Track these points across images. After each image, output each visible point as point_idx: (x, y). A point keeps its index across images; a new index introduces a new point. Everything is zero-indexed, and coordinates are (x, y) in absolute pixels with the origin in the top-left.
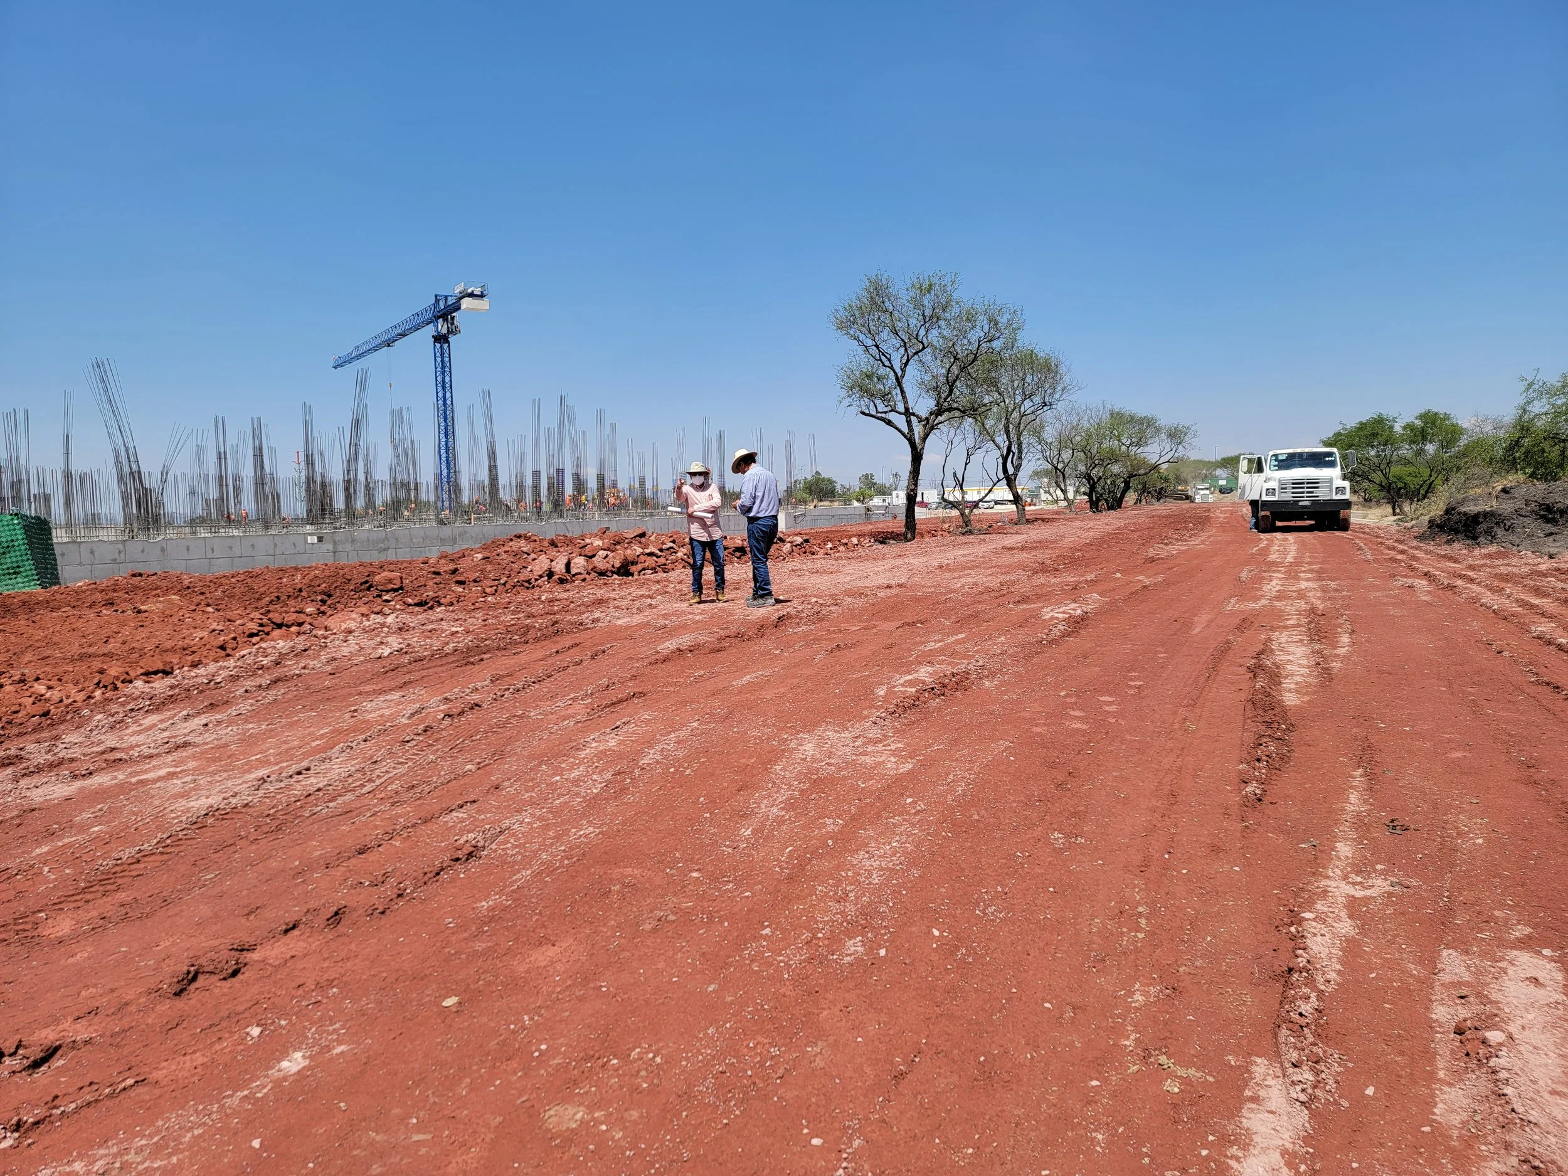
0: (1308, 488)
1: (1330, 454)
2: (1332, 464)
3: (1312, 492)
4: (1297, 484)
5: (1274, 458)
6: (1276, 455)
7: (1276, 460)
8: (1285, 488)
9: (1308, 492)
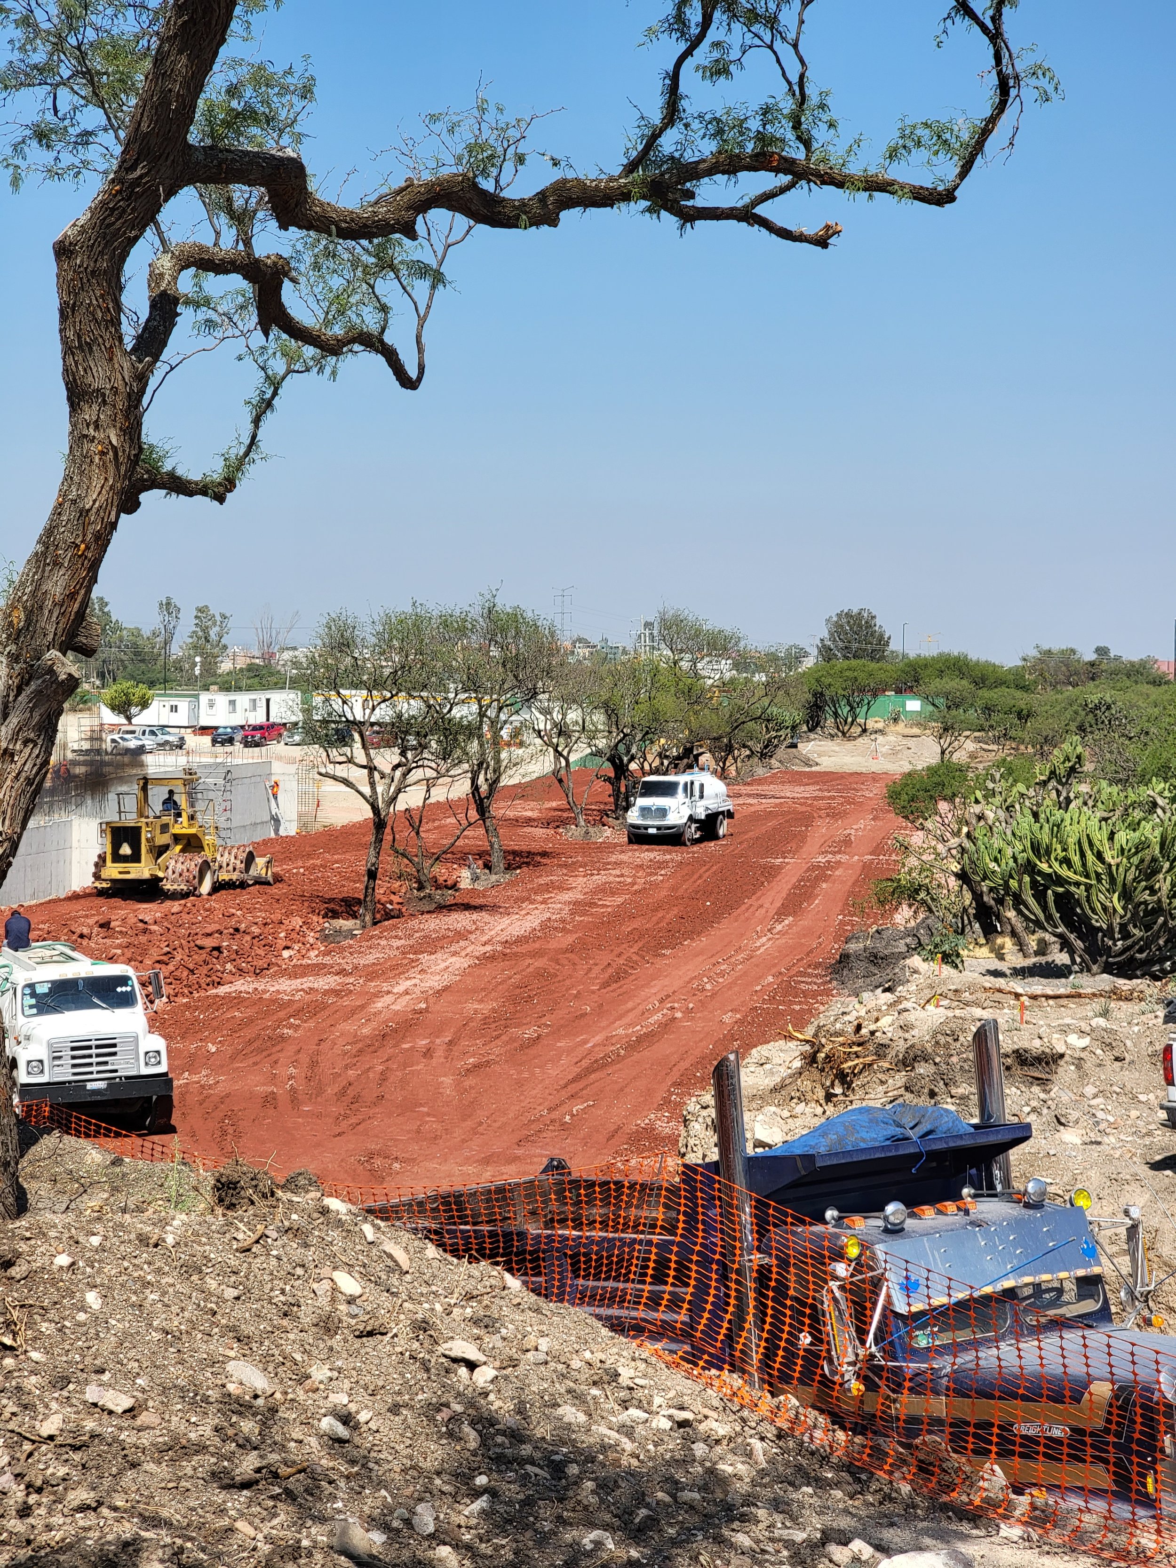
0: (98, 1056)
1: (123, 980)
2: (127, 1001)
3: (106, 1063)
4: (80, 1047)
5: (28, 991)
6: (31, 986)
7: (33, 995)
8: (60, 1058)
9: (98, 1064)
